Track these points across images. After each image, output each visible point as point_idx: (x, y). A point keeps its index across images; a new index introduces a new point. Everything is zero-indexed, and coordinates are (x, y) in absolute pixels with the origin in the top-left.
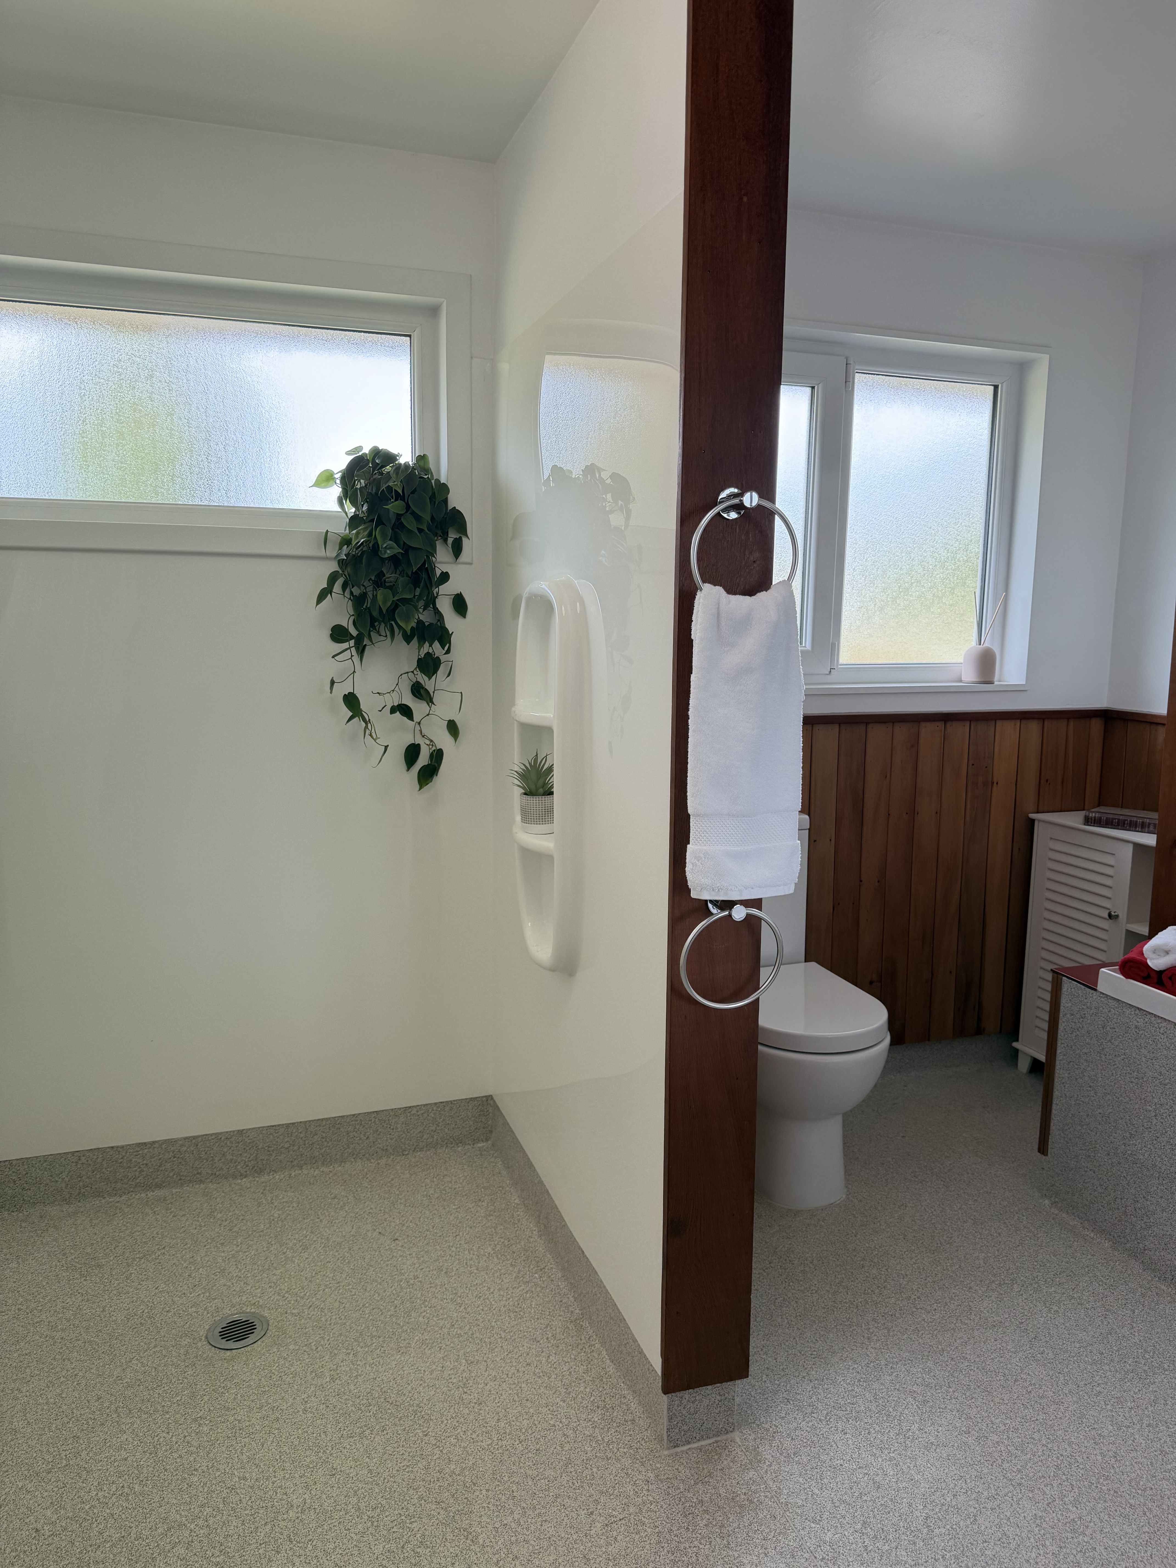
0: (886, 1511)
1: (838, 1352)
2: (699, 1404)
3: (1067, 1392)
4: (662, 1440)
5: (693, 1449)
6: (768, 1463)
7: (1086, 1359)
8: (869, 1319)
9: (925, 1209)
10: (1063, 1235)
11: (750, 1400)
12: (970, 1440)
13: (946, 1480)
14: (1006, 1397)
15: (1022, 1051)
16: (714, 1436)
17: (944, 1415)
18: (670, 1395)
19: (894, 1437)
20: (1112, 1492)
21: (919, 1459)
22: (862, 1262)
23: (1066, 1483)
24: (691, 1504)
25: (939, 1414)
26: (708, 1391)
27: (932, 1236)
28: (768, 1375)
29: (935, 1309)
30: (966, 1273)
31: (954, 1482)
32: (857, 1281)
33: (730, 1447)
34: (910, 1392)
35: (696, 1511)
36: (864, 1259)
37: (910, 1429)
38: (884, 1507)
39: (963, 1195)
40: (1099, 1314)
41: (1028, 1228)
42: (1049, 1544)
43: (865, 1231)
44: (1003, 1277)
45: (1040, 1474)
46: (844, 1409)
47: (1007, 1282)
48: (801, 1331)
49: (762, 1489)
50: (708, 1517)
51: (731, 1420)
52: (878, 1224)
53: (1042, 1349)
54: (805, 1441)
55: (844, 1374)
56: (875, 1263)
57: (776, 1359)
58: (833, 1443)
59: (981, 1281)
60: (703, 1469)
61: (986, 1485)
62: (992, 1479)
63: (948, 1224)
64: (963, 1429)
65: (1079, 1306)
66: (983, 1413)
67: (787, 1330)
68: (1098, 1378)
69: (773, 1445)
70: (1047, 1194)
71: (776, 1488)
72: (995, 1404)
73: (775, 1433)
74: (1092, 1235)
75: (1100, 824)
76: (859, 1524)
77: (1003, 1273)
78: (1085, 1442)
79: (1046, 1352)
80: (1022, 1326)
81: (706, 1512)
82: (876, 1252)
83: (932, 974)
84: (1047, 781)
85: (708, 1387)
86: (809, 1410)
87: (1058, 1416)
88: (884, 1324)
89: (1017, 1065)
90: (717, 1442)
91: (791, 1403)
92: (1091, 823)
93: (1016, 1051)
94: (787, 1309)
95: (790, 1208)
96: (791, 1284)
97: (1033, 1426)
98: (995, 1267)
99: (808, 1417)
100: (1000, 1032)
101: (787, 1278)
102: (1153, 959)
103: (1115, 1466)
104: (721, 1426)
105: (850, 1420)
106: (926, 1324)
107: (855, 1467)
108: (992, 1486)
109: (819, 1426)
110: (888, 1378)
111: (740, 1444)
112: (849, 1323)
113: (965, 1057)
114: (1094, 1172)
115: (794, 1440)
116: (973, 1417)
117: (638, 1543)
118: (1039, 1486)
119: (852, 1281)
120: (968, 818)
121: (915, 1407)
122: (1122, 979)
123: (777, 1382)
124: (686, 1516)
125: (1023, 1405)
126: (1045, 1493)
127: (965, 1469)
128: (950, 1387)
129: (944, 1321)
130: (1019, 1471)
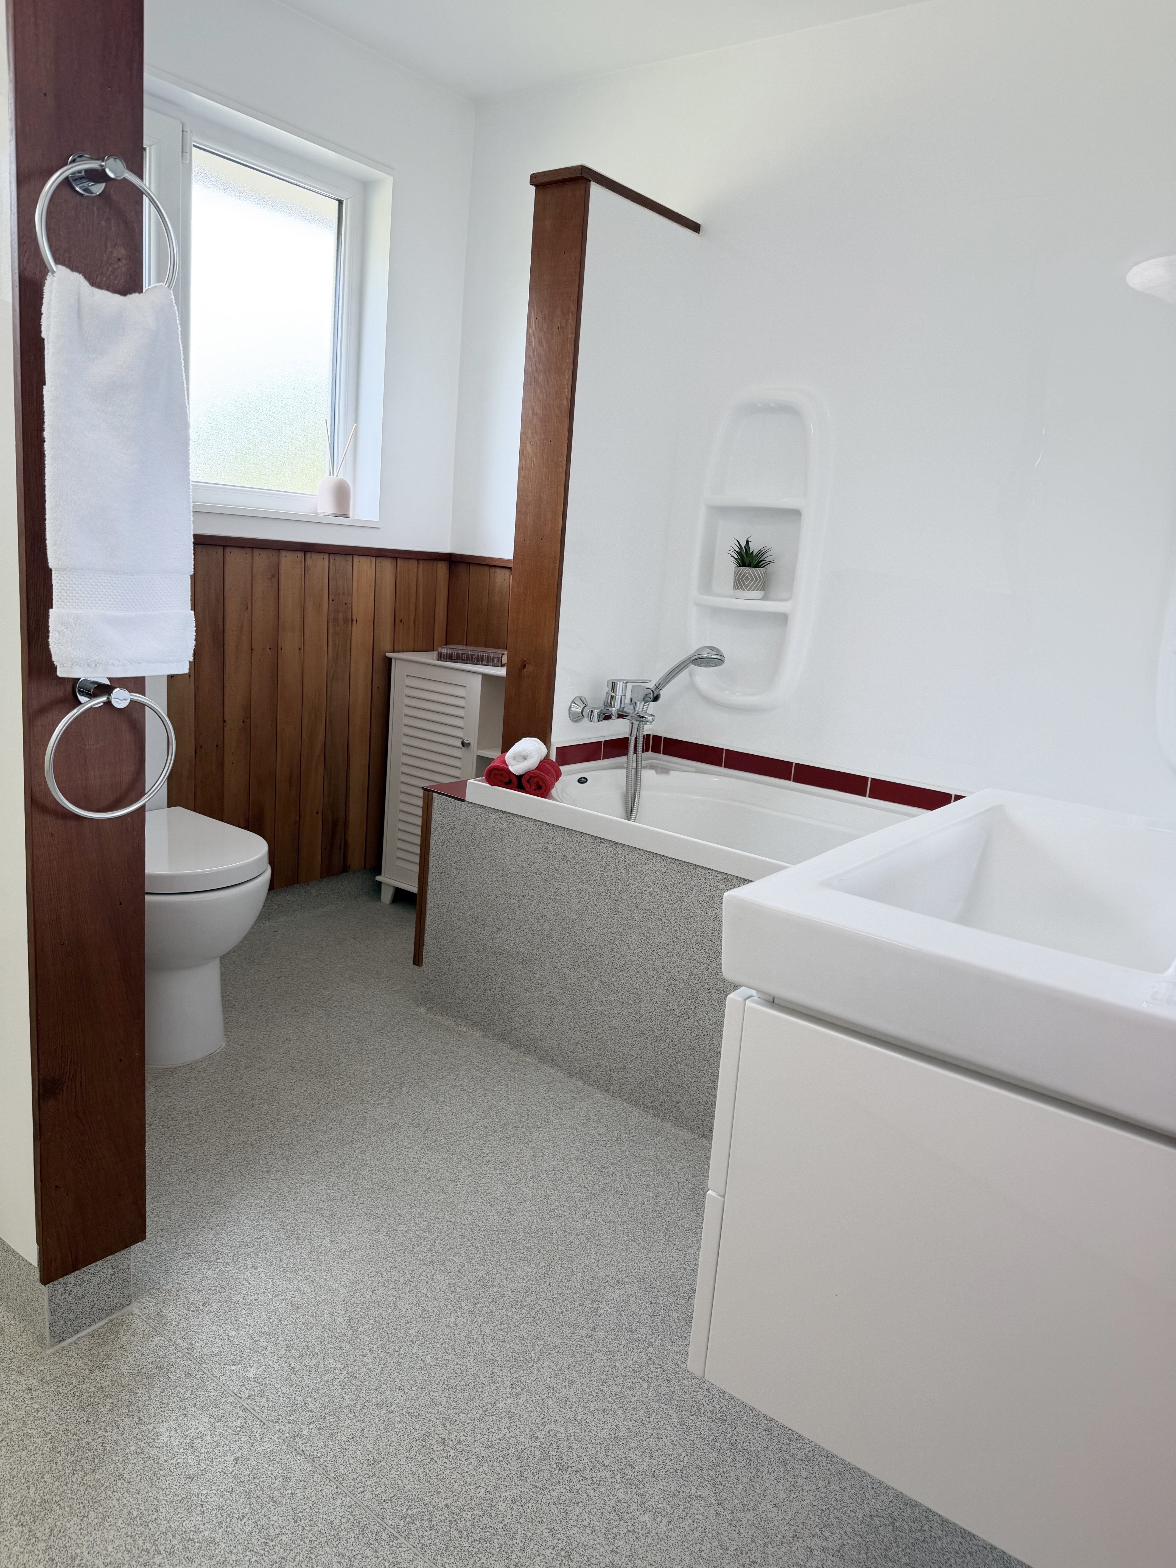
0: (309, 1327)
1: (238, 1193)
2: (88, 1286)
3: (461, 1169)
4: (43, 1338)
5: (82, 1337)
6: (174, 1323)
7: (474, 1136)
8: (266, 1153)
9: (309, 1039)
10: (439, 1035)
11: (145, 1267)
12: (381, 1237)
13: (364, 1280)
14: (409, 1189)
15: (384, 883)
16: (107, 1315)
17: (353, 1222)
18: (51, 1285)
19: (307, 1257)
20: (511, 1243)
21: (335, 1269)
22: (251, 1102)
23: (471, 1248)
24: (89, 1395)
25: (348, 1222)
26: (98, 1268)
27: (319, 1062)
28: (163, 1236)
29: (332, 1128)
30: (357, 1088)
31: (370, 1279)
32: (248, 1121)
33: (128, 1321)
34: (317, 1210)
35: (96, 1400)
36: (253, 1099)
37: (321, 1245)
38: (306, 1324)
39: (344, 1019)
40: (480, 1095)
41: (409, 1036)
42: (464, 1305)
43: (250, 1072)
44: (391, 1084)
45: (448, 1247)
46: (252, 1245)
47: (395, 1087)
48: (194, 1183)
49: (172, 1352)
50: (111, 1401)
51: (126, 1292)
52: (264, 1062)
53: (435, 1138)
54: (213, 1288)
55: (247, 1212)
56: (264, 1099)
57: (169, 1218)
58: (244, 1282)
59: (372, 1092)
60: (99, 1354)
61: (402, 1272)
62: (406, 1265)
63: (334, 1048)
64: (372, 1229)
65: (462, 1092)
66: (390, 1209)
67: (178, 1187)
68: (486, 1149)
69: (178, 1303)
70: (422, 1003)
71: (187, 1346)
72: (399, 1199)
73: (178, 1291)
74: (465, 1029)
75: (451, 659)
76: (283, 1349)
77: (391, 1079)
78: (483, 1207)
79: (439, 1139)
80: (414, 1122)
81: (109, 1396)
82: (265, 1090)
83: (300, 816)
84: (401, 621)
85: (97, 1263)
86: (214, 1257)
87: (457, 1192)
88: (282, 1154)
89: (380, 898)
90: (111, 1321)
91: (193, 1256)
92: (444, 658)
93: (380, 883)
94: (176, 1166)
95: (166, 1067)
96: (177, 1140)
97: (436, 1207)
98: (383, 1077)
99: (214, 1264)
100: (365, 868)
101: (171, 1136)
102: (514, 765)
103: (510, 1220)
104: (115, 1302)
105: (260, 1254)
106: (324, 1144)
107: (270, 1297)
108: (406, 1271)
109: (227, 1269)
110: (293, 1203)
111: (140, 1314)
112: (245, 1162)
113: (332, 896)
114: (466, 971)
115: (201, 1291)
116: (380, 1216)
117: (27, 1459)
118: (448, 1258)
119: (243, 1122)
120: (330, 656)
121: (324, 1222)
122: (487, 786)
123: (174, 1240)
124: (83, 1409)
125: (424, 1191)
126: (454, 1262)
127: (380, 1264)
128: (355, 1195)
129: (342, 1137)
130: (430, 1250)
